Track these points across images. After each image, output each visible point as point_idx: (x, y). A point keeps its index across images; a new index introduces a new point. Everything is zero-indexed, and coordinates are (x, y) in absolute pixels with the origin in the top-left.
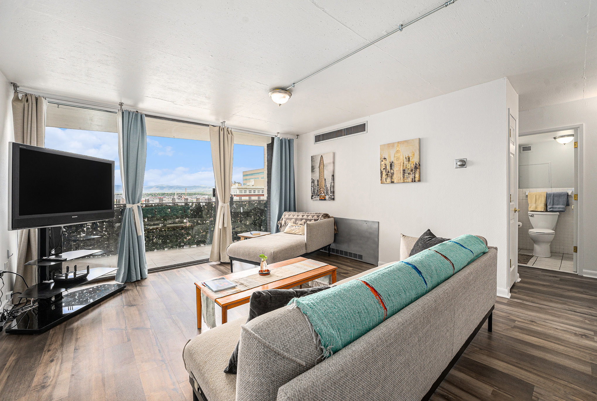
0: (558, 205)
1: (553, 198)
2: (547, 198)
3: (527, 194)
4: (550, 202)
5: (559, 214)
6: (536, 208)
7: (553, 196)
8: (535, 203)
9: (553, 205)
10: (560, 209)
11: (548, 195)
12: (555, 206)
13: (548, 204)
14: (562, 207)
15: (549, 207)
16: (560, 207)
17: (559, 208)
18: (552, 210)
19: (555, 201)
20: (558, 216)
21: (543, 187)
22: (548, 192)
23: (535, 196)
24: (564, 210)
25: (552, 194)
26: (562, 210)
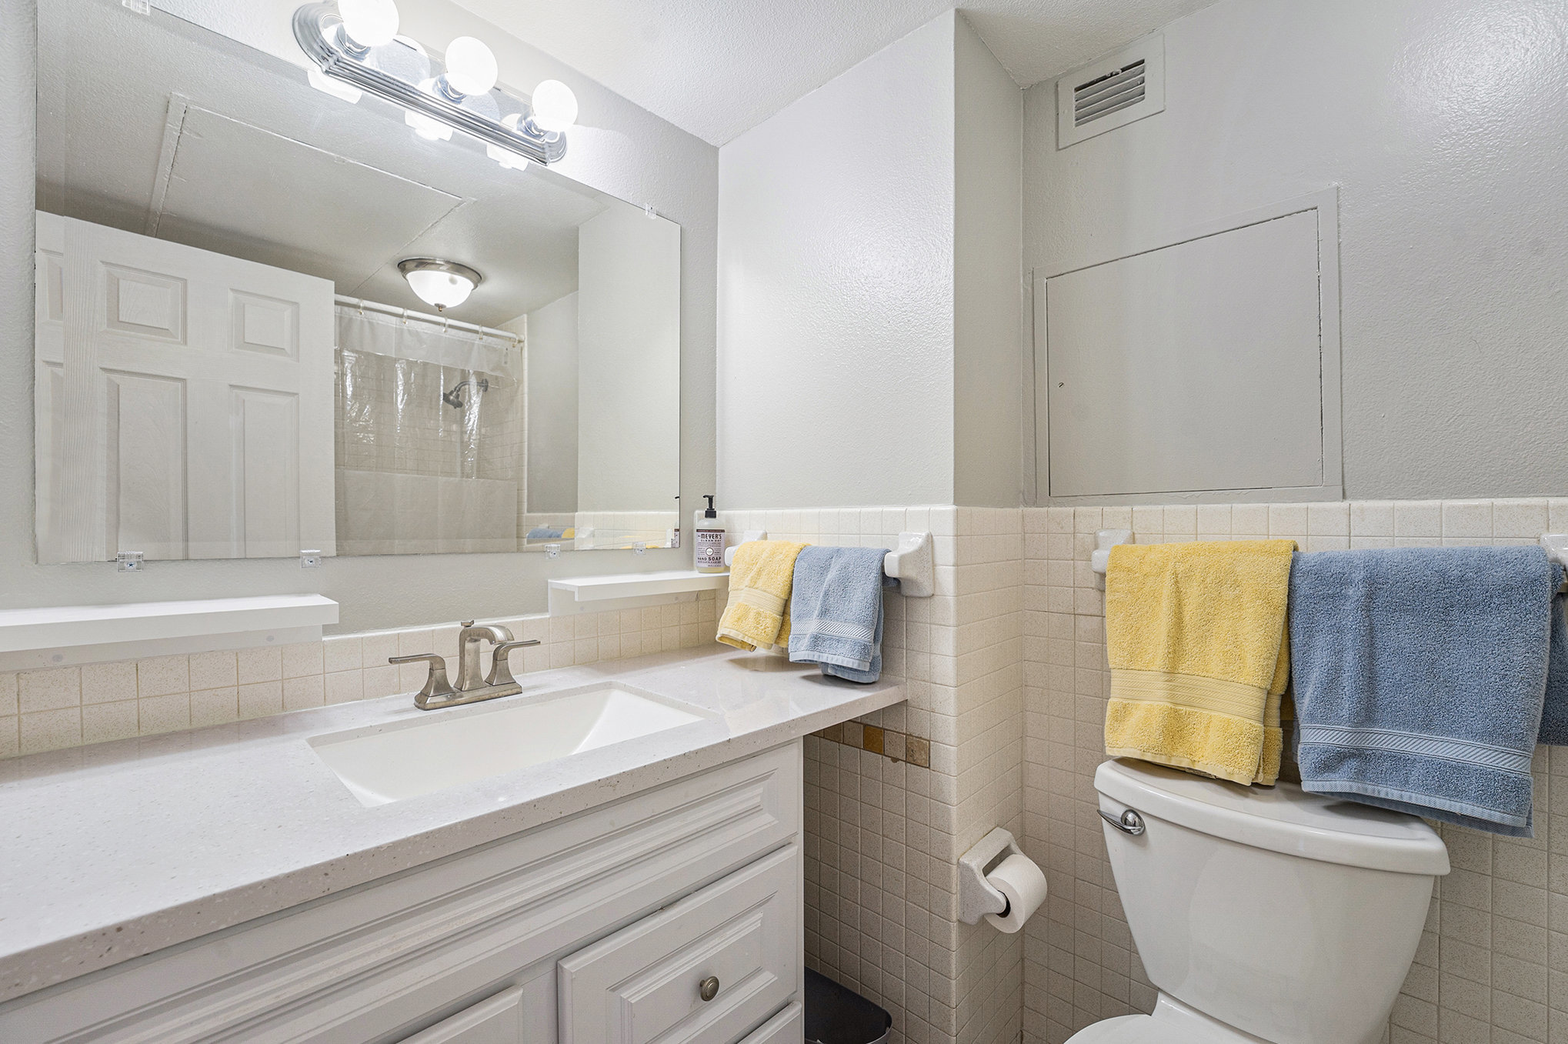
0: (1427, 726)
1: (1371, 631)
2: (1298, 621)
3: (1101, 558)
4: (1331, 683)
5: (1445, 869)
6: (1175, 727)
7: (1370, 596)
8: (1171, 672)
9: (1367, 714)
10: (1458, 794)
11: (1303, 587)
12: (1388, 739)
13: (1304, 704)
14: (1482, 773)
15: (1313, 738)
16: (1460, 769)
17: (1448, 776)
18: (1354, 787)
19: (1390, 669)
20: (1426, 888)
21: (1261, 490)
22: (1312, 550)
23: (1167, 589)
24: (1521, 822)
25: (1358, 576)
26: (1496, 816)
